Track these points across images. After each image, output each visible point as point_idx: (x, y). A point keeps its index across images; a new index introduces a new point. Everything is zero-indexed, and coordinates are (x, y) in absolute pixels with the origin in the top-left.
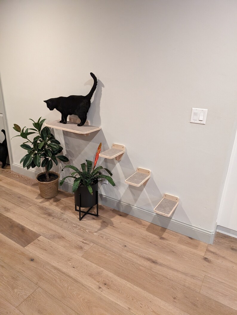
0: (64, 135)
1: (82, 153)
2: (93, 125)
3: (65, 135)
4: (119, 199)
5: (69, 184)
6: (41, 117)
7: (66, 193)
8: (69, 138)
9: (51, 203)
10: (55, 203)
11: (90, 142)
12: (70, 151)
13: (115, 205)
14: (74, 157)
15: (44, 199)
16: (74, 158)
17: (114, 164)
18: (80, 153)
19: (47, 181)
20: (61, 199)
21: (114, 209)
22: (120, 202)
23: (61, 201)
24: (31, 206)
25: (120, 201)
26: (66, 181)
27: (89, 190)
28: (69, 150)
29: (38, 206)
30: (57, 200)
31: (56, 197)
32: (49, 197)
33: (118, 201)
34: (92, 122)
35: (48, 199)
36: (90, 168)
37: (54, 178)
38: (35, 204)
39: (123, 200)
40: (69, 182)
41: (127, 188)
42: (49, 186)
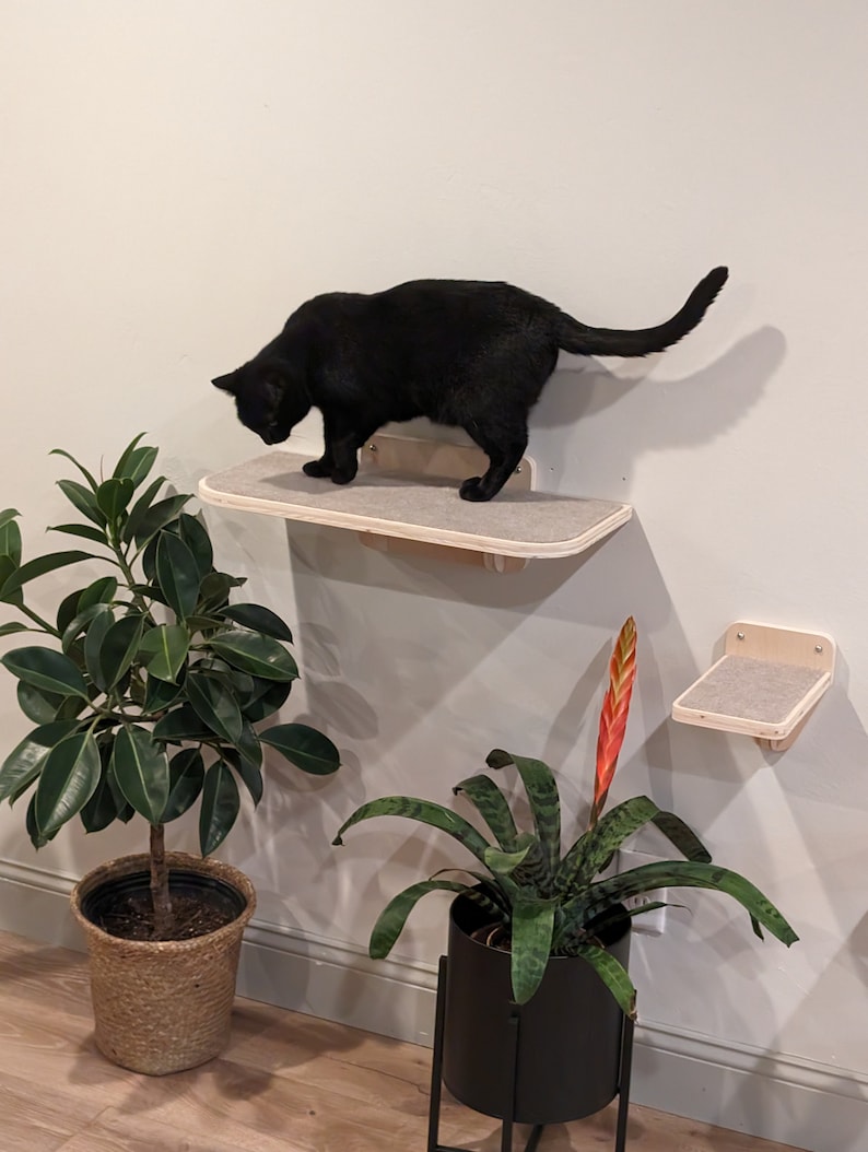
0: (295, 569)
1: (451, 699)
2: (562, 491)
3: (305, 562)
4: (761, 1044)
5: (313, 950)
6: (143, 434)
7: (289, 1019)
8: (344, 591)
9: (207, 1107)
10: (242, 1109)
11: (530, 612)
12: (340, 686)
13: (728, 1090)
14: (374, 732)
15: (140, 1078)
16: (372, 742)
17: (731, 778)
18: (428, 704)
19: (160, 930)
20: (271, 1076)
21: (715, 1127)
22: (766, 1064)
23: (277, 1084)
24: (66, 1138)
25: (767, 1061)
26: (285, 930)
27: (607, 981)
28: (337, 679)
29: (120, 1141)
30: (246, 1085)
31: (227, 1057)
32: (174, 1061)
33: (750, 1062)
34: (555, 468)
35: (178, 1078)
36: (546, 810)
37: (196, 907)
38: (88, 1125)
39: (789, 1052)
40: (311, 930)
41: (836, 959)
42: (190, 974)
